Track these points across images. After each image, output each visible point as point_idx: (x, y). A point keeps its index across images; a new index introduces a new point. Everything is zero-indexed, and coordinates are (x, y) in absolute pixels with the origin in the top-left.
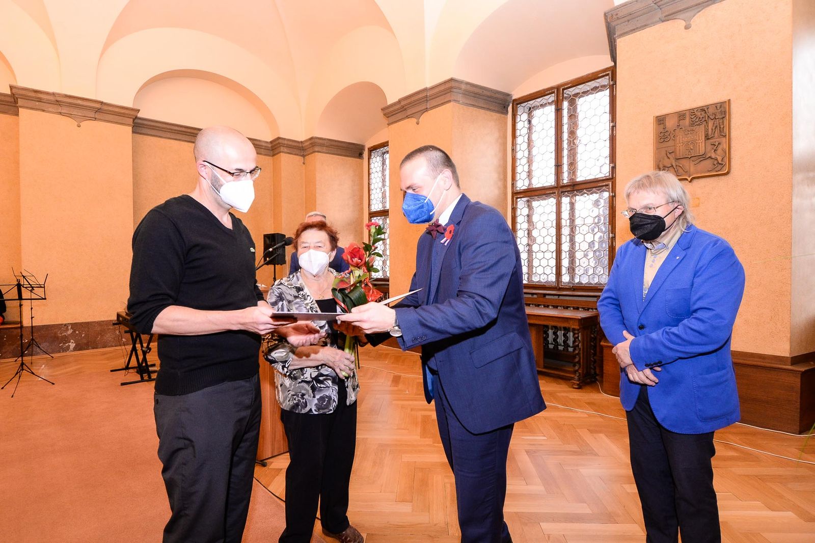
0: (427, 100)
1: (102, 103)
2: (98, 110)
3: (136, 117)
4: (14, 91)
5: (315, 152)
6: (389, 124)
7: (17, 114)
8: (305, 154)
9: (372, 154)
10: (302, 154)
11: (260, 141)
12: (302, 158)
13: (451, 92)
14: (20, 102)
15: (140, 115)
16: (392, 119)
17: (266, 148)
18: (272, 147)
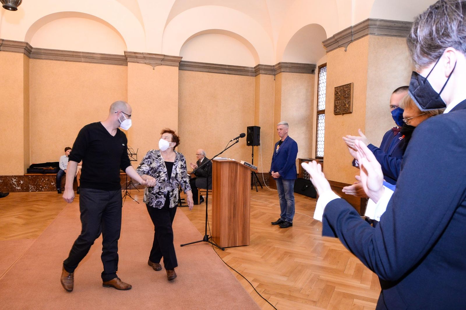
0: (352, 35)
1: (164, 56)
2: (163, 60)
3: (181, 61)
4: (126, 54)
5: (281, 72)
6: (327, 52)
7: (127, 65)
8: (275, 73)
9: (321, 70)
10: (274, 74)
11: (248, 67)
12: (274, 76)
13: (368, 28)
14: (129, 59)
15: (183, 60)
16: (329, 48)
17: (252, 72)
18: (255, 70)
